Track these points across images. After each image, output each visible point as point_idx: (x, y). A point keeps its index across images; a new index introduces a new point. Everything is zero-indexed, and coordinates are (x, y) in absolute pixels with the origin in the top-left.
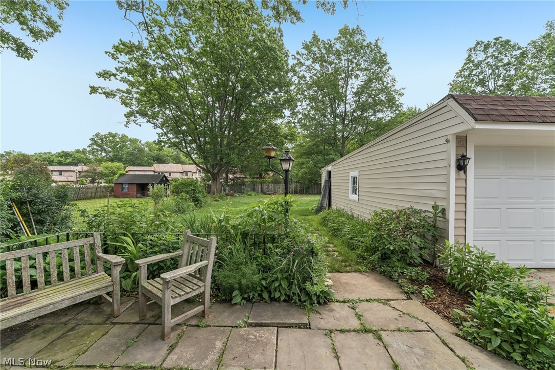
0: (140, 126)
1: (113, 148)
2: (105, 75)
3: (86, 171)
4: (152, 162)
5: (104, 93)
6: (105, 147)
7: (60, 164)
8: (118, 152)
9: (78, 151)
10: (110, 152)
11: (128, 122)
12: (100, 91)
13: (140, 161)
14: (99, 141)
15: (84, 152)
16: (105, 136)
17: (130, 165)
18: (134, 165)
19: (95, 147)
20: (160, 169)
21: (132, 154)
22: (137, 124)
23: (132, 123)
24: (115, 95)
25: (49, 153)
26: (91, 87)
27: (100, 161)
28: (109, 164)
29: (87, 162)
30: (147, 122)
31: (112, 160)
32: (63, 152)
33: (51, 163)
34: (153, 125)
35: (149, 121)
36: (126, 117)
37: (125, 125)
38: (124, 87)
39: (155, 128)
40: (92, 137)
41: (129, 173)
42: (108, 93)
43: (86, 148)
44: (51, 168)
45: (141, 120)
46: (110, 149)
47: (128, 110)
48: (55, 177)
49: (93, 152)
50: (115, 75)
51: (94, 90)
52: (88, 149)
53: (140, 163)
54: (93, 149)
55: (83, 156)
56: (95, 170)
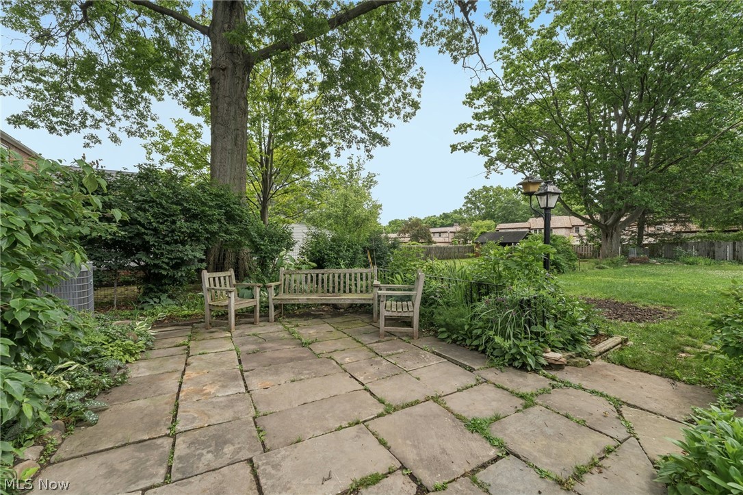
0: (502, 174)
1: (486, 203)
2: (462, 129)
3: (459, 232)
4: (528, 216)
5: (463, 148)
6: (478, 204)
7: (442, 226)
8: (491, 207)
9: (455, 212)
10: (483, 209)
11: (489, 173)
12: (459, 147)
13: (513, 217)
14: (474, 198)
15: (460, 212)
16: (479, 191)
17: (502, 223)
18: (507, 221)
19: (469, 205)
20: (537, 225)
21: (505, 208)
22: (498, 173)
23: (493, 172)
24: (472, 147)
25: (434, 216)
26: (451, 146)
27: (472, 220)
28: (480, 223)
29: (461, 222)
30: (506, 168)
31: (484, 218)
32: (444, 214)
33: (434, 225)
34: (513, 170)
35: (508, 166)
36: (486, 167)
37: (486, 177)
38: (480, 134)
39: (515, 174)
40: (467, 195)
41: (500, 231)
42: (466, 147)
43: (462, 207)
44: (432, 230)
45: (501, 166)
46: (483, 206)
47: (486, 159)
48: (435, 238)
49: (467, 211)
50: (470, 126)
51: (454, 148)
52: (463, 208)
53: (514, 220)
54: (467, 208)
55: (459, 216)
56: (466, 230)
